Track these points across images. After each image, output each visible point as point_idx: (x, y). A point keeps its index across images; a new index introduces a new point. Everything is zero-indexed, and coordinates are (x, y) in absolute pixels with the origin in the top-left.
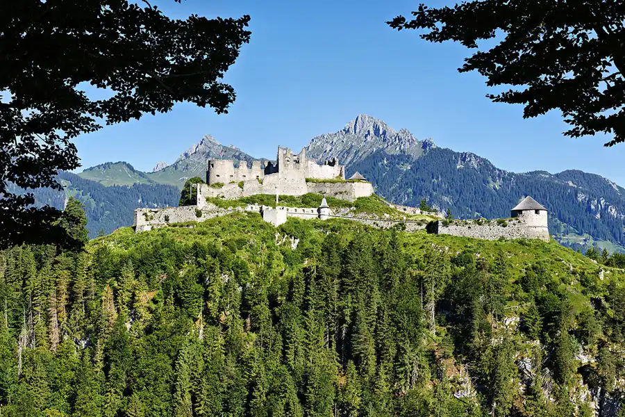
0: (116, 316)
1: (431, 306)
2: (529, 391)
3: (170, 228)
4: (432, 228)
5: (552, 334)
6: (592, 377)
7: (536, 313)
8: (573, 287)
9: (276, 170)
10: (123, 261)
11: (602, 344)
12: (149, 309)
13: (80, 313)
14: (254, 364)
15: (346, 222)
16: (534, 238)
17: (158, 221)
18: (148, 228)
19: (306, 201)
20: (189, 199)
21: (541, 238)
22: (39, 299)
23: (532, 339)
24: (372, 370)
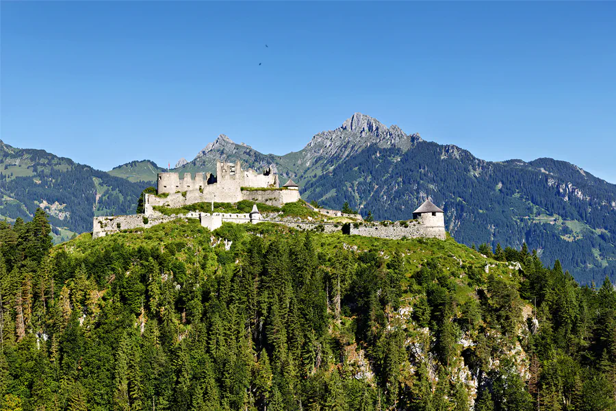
0: (70, 312)
1: (338, 299)
2: (418, 372)
3: (121, 234)
4: (346, 229)
5: (438, 322)
6: (472, 359)
7: (426, 303)
8: (461, 280)
9: (215, 181)
10: (79, 264)
11: (482, 330)
12: (99, 306)
13: (42, 310)
14: (182, 354)
15: (274, 225)
16: (431, 237)
17: (112, 228)
18: (102, 235)
19: (241, 207)
21: (437, 237)
22: (7, 298)
23: (422, 326)
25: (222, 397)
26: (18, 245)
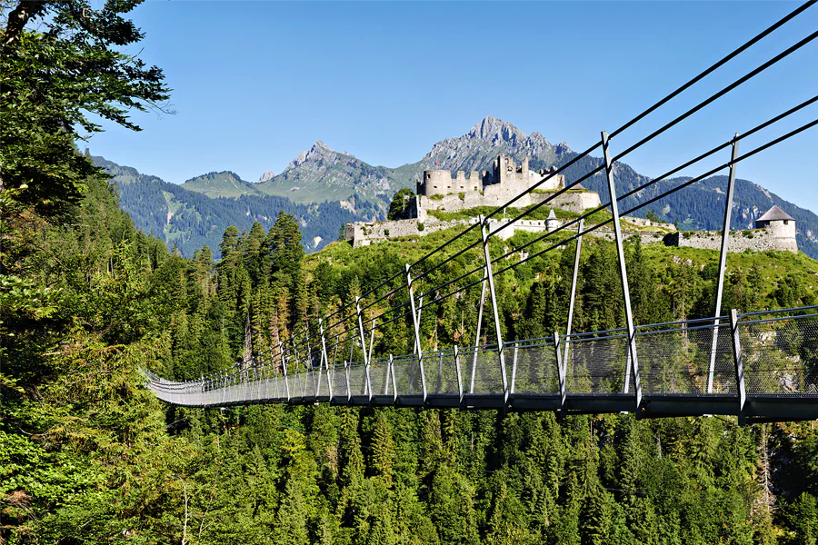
1: (683, 321)
3: (391, 242)
4: (671, 240)
7: (795, 327)
9: (498, 180)
10: (347, 278)
12: (379, 326)
13: (304, 332)
16: (782, 250)
17: (377, 235)
18: (366, 243)
21: (790, 250)
22: (259, 318)
23: (791, 354)
26: (262, 255)
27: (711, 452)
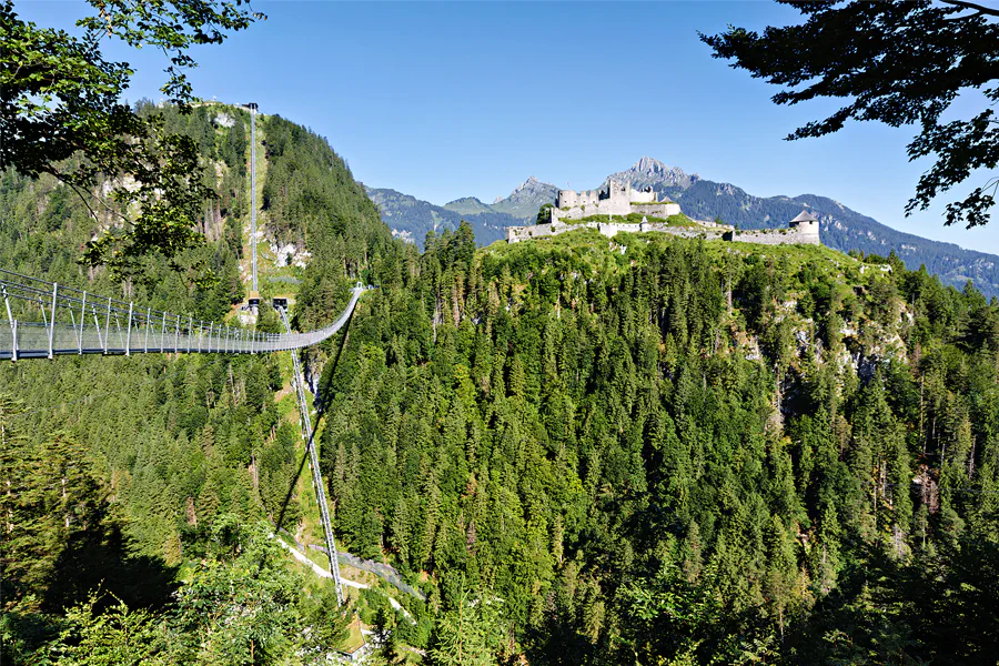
0: (499, 302)
1: (729, 293)
2: (803, 355)
3: (533, 240)
4: (727, 236)
5: (823, 314)
6: (853, 345)
7: (810, 298)
8: (839, 279)
9: (608, 196)
10: (502, 264)
11: (862, 321)
12: (521, 297)
13: (473, 301)
14: (599, 335)
15: (661, 234)
16: (807, 243)
17: (524, 236)
18: (518, 241)
19: (630, 219)
20: (544, 219)
21: (813, 243)
22: (445, 291)
23: (806, 317)
24: (685, 339)
25: (637, 371)
26: (449, 249)
27: (741, 384)
